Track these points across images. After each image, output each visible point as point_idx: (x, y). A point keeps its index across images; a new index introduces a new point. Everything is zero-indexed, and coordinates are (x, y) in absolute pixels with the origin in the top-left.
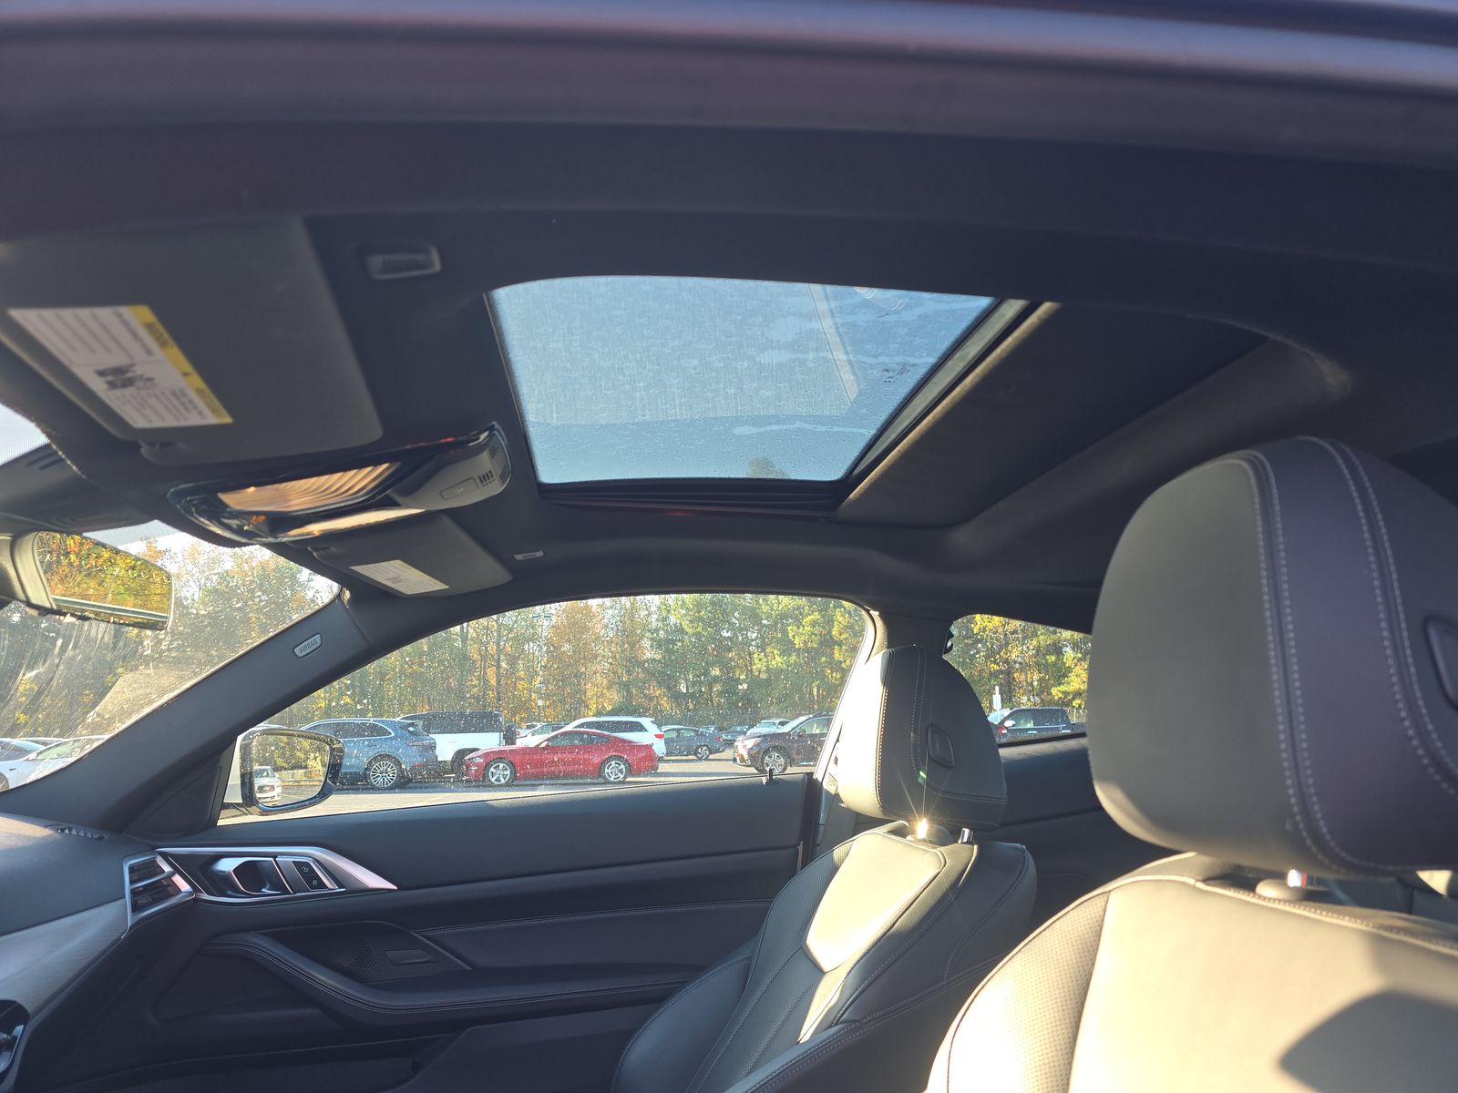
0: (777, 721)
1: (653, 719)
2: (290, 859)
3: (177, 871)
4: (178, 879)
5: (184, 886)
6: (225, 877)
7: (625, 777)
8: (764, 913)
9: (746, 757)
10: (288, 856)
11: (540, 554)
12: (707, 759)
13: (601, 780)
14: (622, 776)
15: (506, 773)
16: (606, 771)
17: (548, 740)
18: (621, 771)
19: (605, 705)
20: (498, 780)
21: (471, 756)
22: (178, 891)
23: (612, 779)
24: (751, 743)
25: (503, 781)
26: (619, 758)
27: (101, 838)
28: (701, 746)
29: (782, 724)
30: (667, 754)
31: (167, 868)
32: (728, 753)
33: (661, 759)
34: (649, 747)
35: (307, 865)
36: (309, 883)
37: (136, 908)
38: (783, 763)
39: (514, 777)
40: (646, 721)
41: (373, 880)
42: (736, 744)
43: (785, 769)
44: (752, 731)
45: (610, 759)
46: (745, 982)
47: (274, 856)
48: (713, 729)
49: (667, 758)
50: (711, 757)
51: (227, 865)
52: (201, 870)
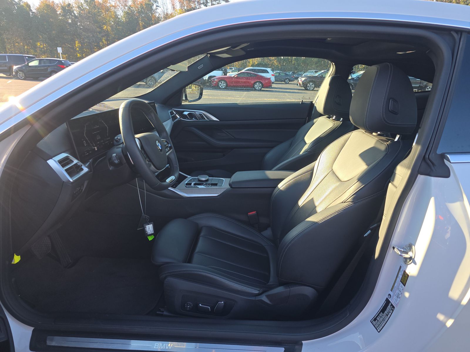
0: (314, 71)
1: (271, 69)
2: (198, 113)
3: (177, 114)
4: (177, 115)
5: (178, 117)
6: (185, 115)
7: (261, 88)
8: (297, 132)
9: (301, 83)
10: (198, 112)
11: (253, 49)
12: (288, 83)
13: (254, 89)
14: (260, 88)
15: (224, 85)
16: (255, 86)
17: (237, 75)
18: (260, 86)
19: (255, 62)
20: (222, 87)
21: (214, 78)
22: (177, 118)
23: (257, 89)
24: (303, 79)
25: (223, 87)
26: (260, 82)
27: (163, 106)
28: (286, 79)
29: (316, 72)
30: (275, 81)
31: (175, 113)
32: (296, 82)
33: (273, 83)
34: (269, 79)
35: (202, 114)
36: (202, 118)
37: (173, 120)
38: (313, 86)
39: (227, 86)
40: (269, 70)
41: (215, 119)
42: (298, 79)
43: (314, 88)
44: (305, 74)
45: (257, 82)
46: (291, 145)
47: (195, 112)
48: (291, 73)
49: (275, 82)
50: (290, 83)
51: (186, 113)
52: (181, 114)
